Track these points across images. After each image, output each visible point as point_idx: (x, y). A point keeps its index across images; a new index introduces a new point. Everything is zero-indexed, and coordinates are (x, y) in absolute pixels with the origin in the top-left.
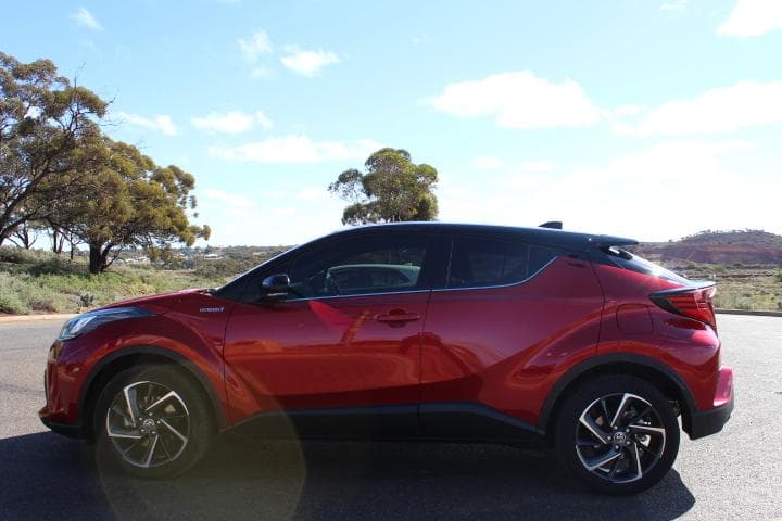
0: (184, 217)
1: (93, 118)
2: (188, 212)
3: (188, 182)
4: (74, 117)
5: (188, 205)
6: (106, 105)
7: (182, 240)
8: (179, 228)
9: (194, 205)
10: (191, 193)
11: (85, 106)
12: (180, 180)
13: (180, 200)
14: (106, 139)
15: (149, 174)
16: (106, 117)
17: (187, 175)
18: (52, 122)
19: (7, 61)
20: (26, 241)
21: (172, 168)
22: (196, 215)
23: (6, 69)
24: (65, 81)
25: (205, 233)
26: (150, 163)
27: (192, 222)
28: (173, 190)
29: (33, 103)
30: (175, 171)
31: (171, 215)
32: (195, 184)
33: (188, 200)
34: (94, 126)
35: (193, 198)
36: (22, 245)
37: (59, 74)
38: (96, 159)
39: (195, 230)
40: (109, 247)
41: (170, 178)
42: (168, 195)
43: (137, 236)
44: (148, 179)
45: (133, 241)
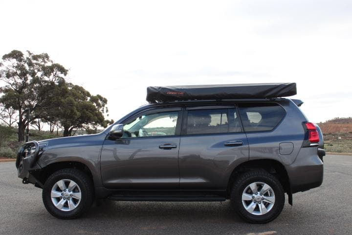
0: (103, 116)
1: (62, 76)
2: (105, 115)
3: (105, 101)
4: (54, 76)
5: (105, 111)
6: (67, 71)
7: (102, 125)
8: (101, 121)
9: (107, 111)
10: (106, 106)
11: (59, 71)
12: (101, 100)
13: (101, 109)
14: (71, 84)
15: (89, 98)
17: (105, 98)
18: (46, 78)
19: (30, 54)
20: (39, 127)
22: (108, 115)
23: (30, 58)
24: (52, 62)
25: (112, 123)
26: (88, 94)
27: (106, 118)
28: (98, 105)
29: (39, 71)
30: (99, 97)
31: (97, 115)
33: (105, 109)
34: (63, 79)
35: (107, 108)
36: (37, 128)
37: (50, 59)
39: (108, 122)
40: (72, 129)
41: (98, 100)
42: (97, 107)
43: (83, 125)
44: (88, 100)
45: (82, 126)
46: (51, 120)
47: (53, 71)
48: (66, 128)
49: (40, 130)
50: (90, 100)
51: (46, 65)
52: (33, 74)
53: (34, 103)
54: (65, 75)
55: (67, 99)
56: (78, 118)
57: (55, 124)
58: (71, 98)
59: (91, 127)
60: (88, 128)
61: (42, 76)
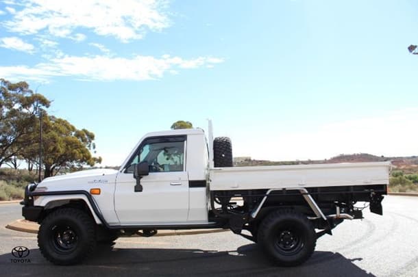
0: (89, 153)
1: (44, 108)
2: (92, 152)
3: (92, 137)
4: (35, 108)
5: (92, 147)
6: (50, 102)
7: (88, 164)
8: (87, 159)
9: (94, 147)
10: (93, 141)
11: (40, 103)
12: (88, 135)
13: (88, 145)
14: (53, 117)
15: (73, 133)
16: (50, 107)
17: (91, 134)
18: (25, 110)
19: (5, 83)
20: (15, 165)
21: (84, 130)
22: (95, 152)
23: (5, 87)
24: (31, 92)
25: (99, 161)
26: (73, 129)
27: (93, 155)
28: (84, 140)
29: (16, 102)
31: (83, 152)
32: (95, 138)
33: (92, 145)
34: (45, 112)
35: (94, 144)
36: (13, 166)
37: (30, 88)
38: (46, 127)
39: (95, 159)
40: (54, 167)
41: (83, 135)
42: (82, 143)
43: (67, 163)
44: (73, 135)
45: (65, 164)
46: (30, 157)
47: (33, 103)
48: (48, 166)
49: (16, 168)
50: (75, 135)
51: (25, 95)
52: (10, 106)
53: (11, 138)
54: (47, 107)
55: (49, 133)
56: (61, 156)
57: (34, 161)
58: (54, 133)
59: (75, 165)
60: (73, 166)
61: (20, 108)
